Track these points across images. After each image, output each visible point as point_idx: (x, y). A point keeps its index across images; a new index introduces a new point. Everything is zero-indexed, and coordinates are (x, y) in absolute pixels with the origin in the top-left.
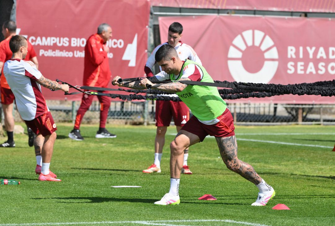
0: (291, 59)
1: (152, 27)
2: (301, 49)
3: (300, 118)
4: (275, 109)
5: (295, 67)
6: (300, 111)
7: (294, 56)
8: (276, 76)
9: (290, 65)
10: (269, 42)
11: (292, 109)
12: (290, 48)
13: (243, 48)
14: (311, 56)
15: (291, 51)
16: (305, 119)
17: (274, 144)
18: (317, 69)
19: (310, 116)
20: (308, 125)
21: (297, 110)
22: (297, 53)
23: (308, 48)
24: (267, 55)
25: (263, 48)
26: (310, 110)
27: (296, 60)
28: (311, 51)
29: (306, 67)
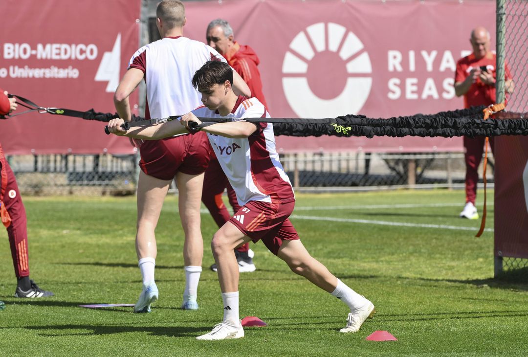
0: (395, 74)
1: (147, 21)
2: (412, 54)
3: (412, 178)
4: (368, 162)
5: (402, 87)
6: (412, 166)
7: (399, 68)
8: (368, 104)
9: (393, 83)
10: (354, 44)
11: (397, 162)
12: (391, 54)
13: (309, 54)
14: (430, 68)
15: (394, 60)
16: (420, 180)
17: (367, 225)
18: (441, 90)
19: (430, 174)
20: (425, 190)
21: (406, 163)
22: (405, 63)
23: (424, 54)
24: (351, 67)
25: (345, 54)
26: (429, 164)
27: (404, 75)
28: (429, 59)
29: (421, 87)
